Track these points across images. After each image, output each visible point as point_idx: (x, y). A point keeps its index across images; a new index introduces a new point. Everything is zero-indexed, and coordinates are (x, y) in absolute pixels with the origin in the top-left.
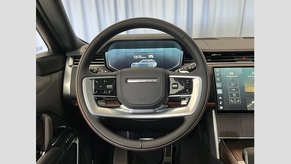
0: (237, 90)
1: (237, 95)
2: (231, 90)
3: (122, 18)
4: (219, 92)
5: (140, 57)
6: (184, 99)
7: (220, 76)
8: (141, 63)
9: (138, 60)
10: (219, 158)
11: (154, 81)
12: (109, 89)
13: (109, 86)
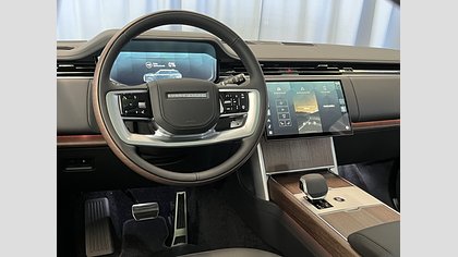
0: (286, 110)
1: (287, 116)
2: (280, 110)
4: (269, 114)
5: (156, 65)
6: (234, 119)
8: (157, 74)
9: (154, 70)
10: (267, 199)
11: (203, 95)
12: (142, 109)
13: (141, 104)
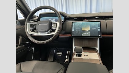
0: (79, 29)
1: (79, 31)
2: (77, 29)
3: (42, 5)
4: (73, 30)
7: (74, 25)
12: (34, 27)
